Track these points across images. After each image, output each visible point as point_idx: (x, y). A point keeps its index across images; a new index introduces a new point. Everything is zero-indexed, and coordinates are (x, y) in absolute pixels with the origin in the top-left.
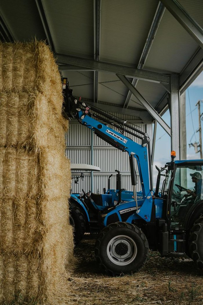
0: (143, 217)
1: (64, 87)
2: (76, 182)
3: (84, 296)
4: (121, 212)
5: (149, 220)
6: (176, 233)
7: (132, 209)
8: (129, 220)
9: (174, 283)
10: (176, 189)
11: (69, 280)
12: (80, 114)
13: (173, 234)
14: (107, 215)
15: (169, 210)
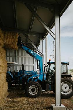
0: (40, 79)
1: (19, 36)
2: (9, 68)
3: (9, 104)
4: (33, 78)
5: (42, 80)
6: (50, 84)
7: (37, 77)
8: (36, 80)
9: (38, 99)
10: (50, 71)
11: (5, 99)
12: (22, 45)
13: (49, 85)
14: (29, 79)
15: (48, 77)
